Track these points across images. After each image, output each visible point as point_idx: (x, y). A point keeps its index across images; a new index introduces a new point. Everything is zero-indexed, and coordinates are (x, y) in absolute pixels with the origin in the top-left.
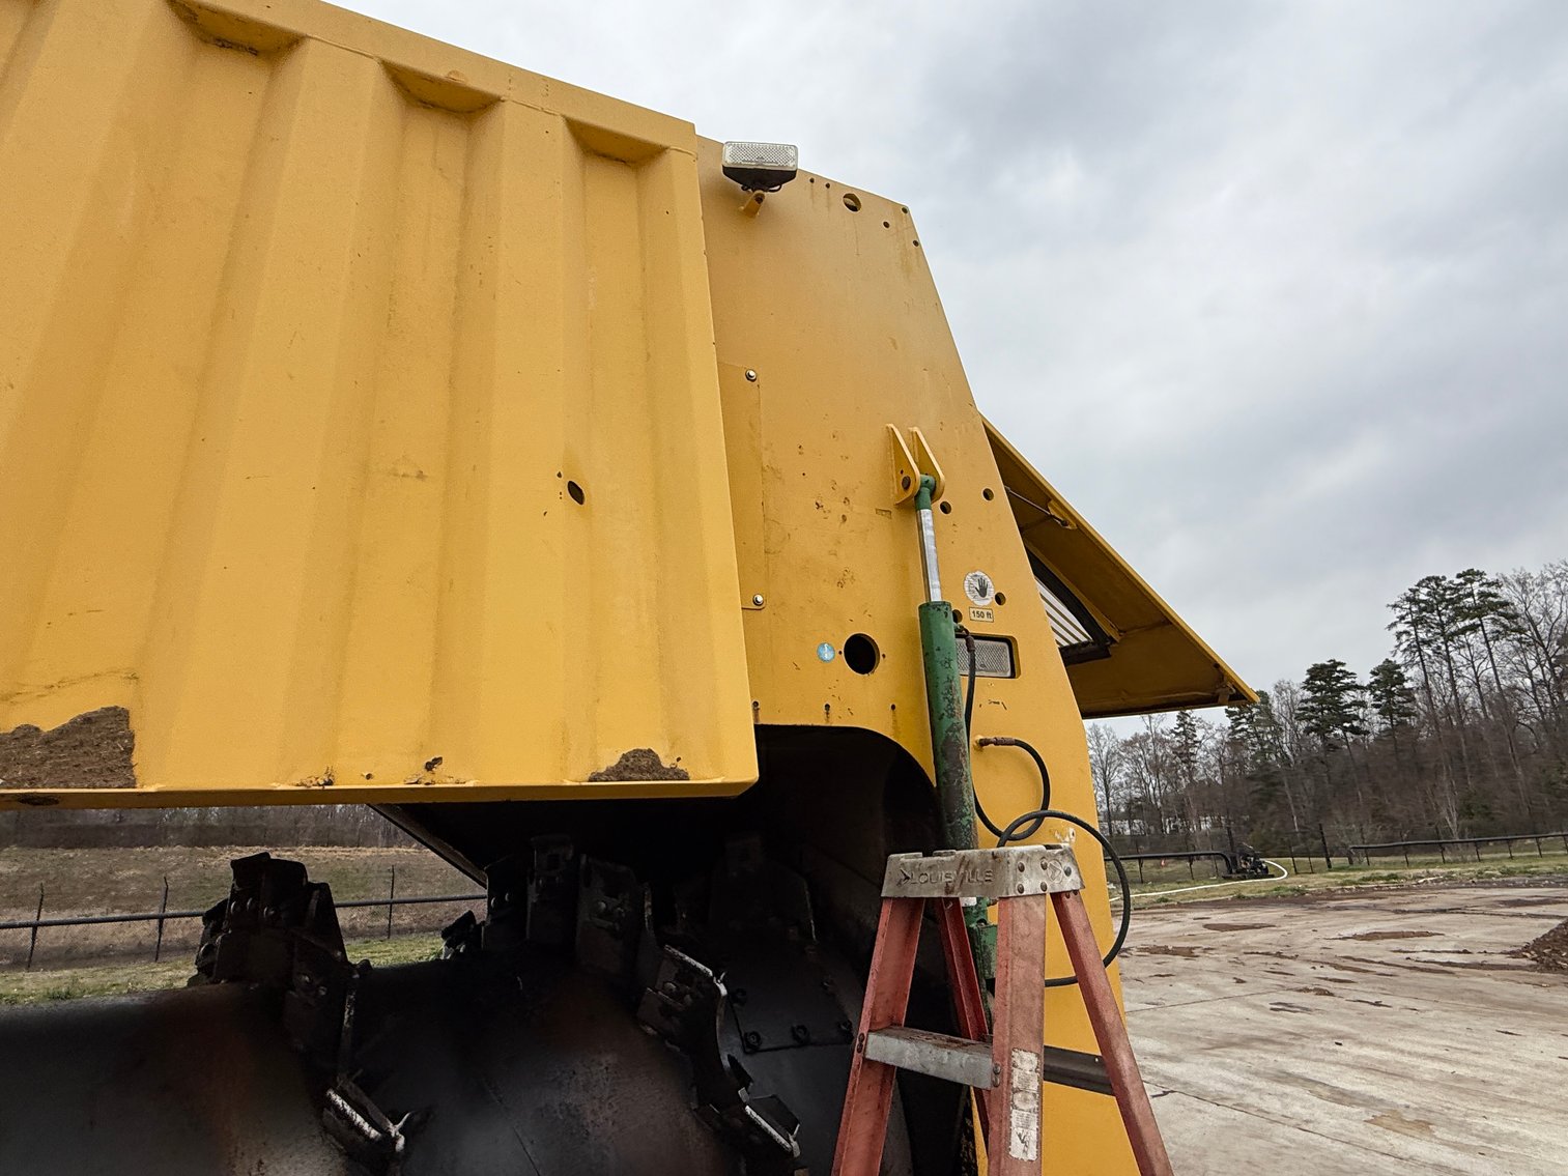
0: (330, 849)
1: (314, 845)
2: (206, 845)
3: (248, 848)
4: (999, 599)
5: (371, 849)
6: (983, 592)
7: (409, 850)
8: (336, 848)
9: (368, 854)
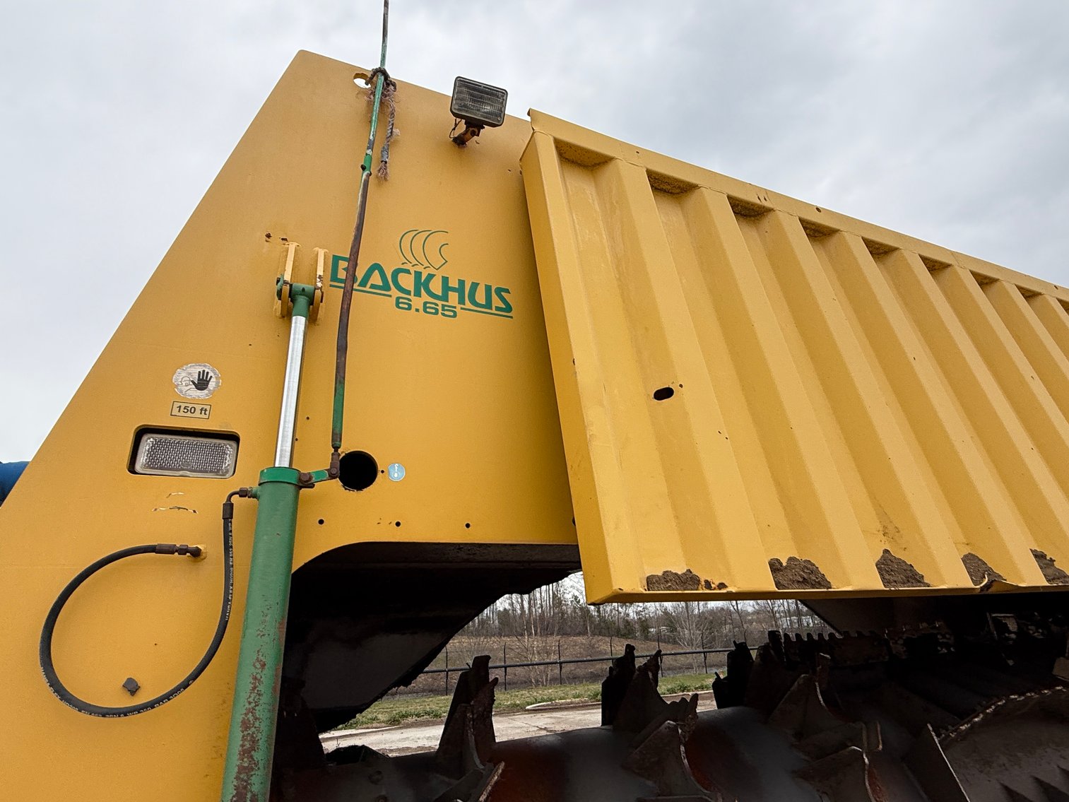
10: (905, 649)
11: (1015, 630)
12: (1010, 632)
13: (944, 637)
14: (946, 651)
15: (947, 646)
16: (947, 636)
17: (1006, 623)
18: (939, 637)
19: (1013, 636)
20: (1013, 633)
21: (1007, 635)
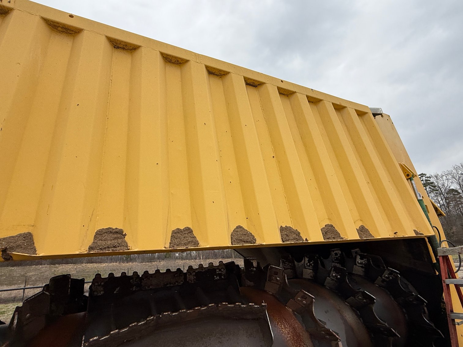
0: (92, 264)
1: (87, 263)
2: (54, 264)
3: (67, 265)
4: (423, 197)
5: (105, 264)
6: (420, 196)
7: (116, 264)
8: (94, 264)
9: (104, 265)
10: (195, 277)
11: (256, 266)
12: (254, 267)
13: (220, 270)
14: (218, 278)
15: (220, 275)
16: (222, 270)
17: (252, 262)
18: (217, 270)
19: (255, 269)
20: (255, 267)
21: (252, 269)
